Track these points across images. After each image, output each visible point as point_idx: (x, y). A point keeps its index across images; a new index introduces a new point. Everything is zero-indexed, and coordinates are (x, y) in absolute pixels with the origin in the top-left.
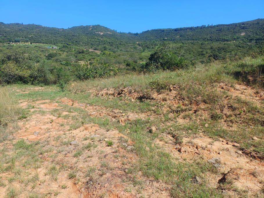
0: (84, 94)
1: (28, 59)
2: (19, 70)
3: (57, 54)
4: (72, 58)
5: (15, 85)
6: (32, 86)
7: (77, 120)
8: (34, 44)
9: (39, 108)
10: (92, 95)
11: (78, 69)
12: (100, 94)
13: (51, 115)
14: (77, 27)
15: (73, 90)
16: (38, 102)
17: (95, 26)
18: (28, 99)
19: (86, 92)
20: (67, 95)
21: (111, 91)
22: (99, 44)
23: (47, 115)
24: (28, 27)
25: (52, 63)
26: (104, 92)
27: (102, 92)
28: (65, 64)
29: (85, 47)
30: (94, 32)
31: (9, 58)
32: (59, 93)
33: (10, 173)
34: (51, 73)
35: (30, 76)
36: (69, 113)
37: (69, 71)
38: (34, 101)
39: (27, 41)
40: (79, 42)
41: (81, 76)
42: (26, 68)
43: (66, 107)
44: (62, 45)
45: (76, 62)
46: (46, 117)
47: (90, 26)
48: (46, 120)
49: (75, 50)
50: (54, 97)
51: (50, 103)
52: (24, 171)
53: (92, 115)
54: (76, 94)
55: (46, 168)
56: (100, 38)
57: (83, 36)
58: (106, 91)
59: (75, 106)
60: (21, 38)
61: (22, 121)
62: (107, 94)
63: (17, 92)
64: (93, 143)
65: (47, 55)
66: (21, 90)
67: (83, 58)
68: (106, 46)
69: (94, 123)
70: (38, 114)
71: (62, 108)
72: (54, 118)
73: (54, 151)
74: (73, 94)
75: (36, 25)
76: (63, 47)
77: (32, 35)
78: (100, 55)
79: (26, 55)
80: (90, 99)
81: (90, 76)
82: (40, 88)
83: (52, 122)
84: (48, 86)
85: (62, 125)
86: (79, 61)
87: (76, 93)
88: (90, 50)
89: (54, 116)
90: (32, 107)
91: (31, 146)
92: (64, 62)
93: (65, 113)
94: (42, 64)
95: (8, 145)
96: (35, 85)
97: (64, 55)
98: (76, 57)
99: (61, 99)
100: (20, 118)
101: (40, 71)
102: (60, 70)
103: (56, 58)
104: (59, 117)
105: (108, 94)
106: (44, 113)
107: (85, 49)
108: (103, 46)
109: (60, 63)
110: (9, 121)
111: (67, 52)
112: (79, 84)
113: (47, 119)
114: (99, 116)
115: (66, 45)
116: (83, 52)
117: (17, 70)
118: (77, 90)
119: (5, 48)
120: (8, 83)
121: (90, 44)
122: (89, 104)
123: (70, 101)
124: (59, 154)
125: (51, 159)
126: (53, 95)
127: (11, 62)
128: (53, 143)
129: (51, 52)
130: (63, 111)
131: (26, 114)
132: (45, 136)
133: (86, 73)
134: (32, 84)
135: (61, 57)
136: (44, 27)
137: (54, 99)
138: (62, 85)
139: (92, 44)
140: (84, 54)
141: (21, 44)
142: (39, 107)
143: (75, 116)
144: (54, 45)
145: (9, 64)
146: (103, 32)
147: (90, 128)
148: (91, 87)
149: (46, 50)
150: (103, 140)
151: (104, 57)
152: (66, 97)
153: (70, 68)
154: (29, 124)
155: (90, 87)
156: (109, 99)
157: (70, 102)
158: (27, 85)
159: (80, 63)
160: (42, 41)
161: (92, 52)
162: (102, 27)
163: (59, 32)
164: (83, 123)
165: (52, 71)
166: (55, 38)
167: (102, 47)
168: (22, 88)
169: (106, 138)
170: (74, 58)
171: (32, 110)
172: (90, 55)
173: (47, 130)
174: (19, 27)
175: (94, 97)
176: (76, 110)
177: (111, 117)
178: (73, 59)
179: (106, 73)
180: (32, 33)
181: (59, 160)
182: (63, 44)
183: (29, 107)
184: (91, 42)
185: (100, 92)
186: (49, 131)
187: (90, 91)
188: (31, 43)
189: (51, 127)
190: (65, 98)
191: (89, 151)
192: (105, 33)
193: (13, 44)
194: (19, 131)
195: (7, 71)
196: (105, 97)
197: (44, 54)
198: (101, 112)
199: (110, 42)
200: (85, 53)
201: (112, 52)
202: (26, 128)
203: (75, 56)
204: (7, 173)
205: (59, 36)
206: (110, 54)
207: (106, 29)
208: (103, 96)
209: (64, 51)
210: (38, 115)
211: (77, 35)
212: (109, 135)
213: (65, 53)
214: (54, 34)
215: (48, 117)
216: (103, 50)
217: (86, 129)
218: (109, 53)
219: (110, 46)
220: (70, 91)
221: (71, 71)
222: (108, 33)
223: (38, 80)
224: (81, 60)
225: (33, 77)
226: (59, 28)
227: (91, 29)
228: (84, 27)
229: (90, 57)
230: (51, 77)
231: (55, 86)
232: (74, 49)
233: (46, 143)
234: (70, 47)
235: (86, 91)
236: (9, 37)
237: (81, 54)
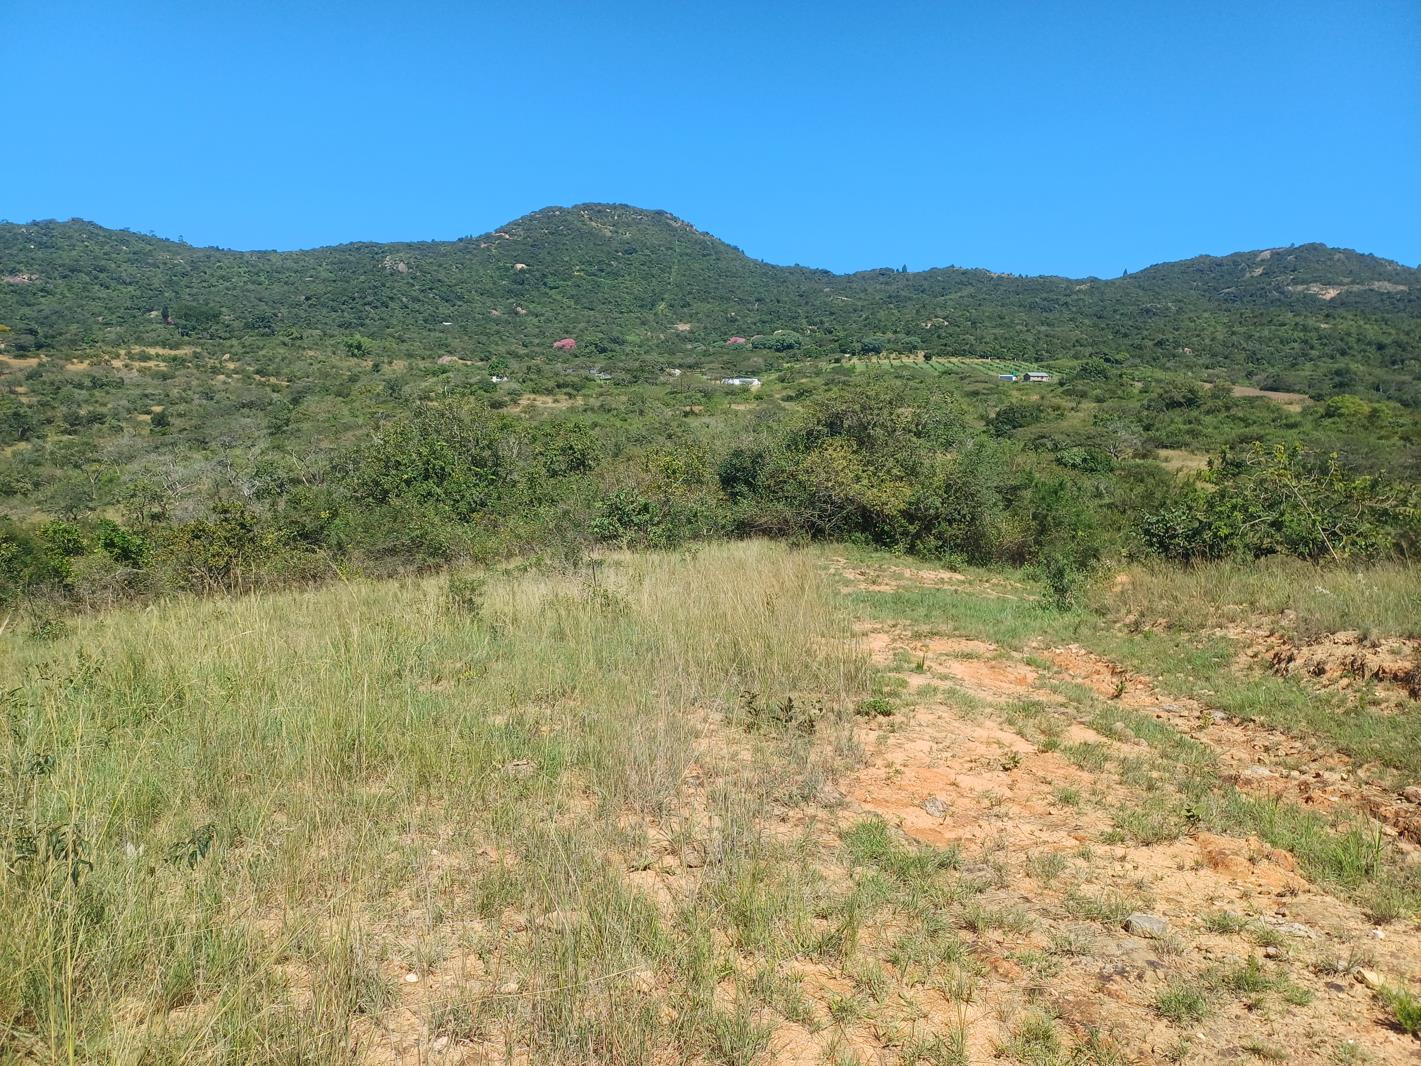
0: (1190, 641)
1: (910, 431)
2: (865, 482)
3: (1042, 411)
4: (1122, 434)
5: (841, 546)
6: (910, 559)
7: (1150, 788)
8: (942, 360)
9: (944, 677)
10: (1243, 659)
11: (1158, 495)
12: (1299, 662)
13: (1006, 726)
14: (1173, 265)
15: (1124, 611)
16: (937, 645)
17: (1291, 251)
18: (893, 622)
19: (1203, 632)
20: (1084, 631)
21: (1392, 652)
22: (1305, 355)
23: (988, 723)
24: (926, 285)
25: (1017, 458)
26: (1335, 650)
27: (1320, 653)
28: (1078, 460)
29: (1205, 374)
30: (1278, 288)
31: (834, 426)
32: (1039, 612)
33: (837, 972)
34: (1009, 503)
35: (905, 513)
36: (1104, 739)
37: (1097, 501)
38: (917, 636)
39: (912, 349)
40: (1177, 345)
41: (1173, 537)
42: (895, 471)
43: (1079, 697)
44: (1075, 363)
45: (1144, 456)
46: (980, 733)
47: (1255, 254)
48: (982, 749)
49: (1144, 391)
50: (1014, 633)
51: (995, 661)
52: (892, 985)
53: (1248, 782)
54: (1138, 638)
55: (1002, 1017)
56: (1311, 322)
57: (1206, 315)
58: (1351, 649)
59: (1132, 701)
60: (890, 335)
61: (873, 725)
62: (1355, 668)
63: (847, 583)
64: (1271, 965)
65: (993, 415)
66: (862, 574)
67: (1190, 432)
68: (1353, 366)
69: (1263, 835)
70: (944, 708)
71: (1061, 699)
72: (1022, 747)
73: (1033, 934)
74: (1120, 631)
75: (965, 273)
76: (1079, 376)
77: (936, 317)
78: (1299, 419)
79: (906, 413)
80: (1231, 681)
81: (1235, 541)
82: (946, 575)
83: (1011, 764)
84: (981, 571)
85: (1067, 800)
86: (1163, 453)
87: (1136, 628)
88: (1239, 391)
89: (1020, 733)
90: (914, 665)
91: (920, 863)
92: (1076, 454)
93: (1078, 735)
94: (966, 461)
95: (820, 826)
96: (924, 559)
97: (1079, 416)
98: (1147, 428)
99: (1048, 648)
100: (865, 709)
101: (956, 491)
102: (1056, 491)
103: (1032, 430)
104: (1049, 747)
105: (1367, 675)
106: (973, 708)
107: (1208, 386)
108: (1326, 365)
109: (1052, 456)
110: (821, 710)
111: (1099, 400)
112: (1156, 583)
113: (988, 744)
114: (1292, 797)
115: (1097, 361)
116: (1191, 402)
117: (858, 479)
118: (1142, 615)
119: (819, 381)
120: (817, 533)
121: (1241, 357)
122: (1225, 709)
123: (1100, 666)
124: (1066, 961)
125: (1024, 979)
126: (1010, 621)
127: (838, 441)
128: (1027, 886)
129: (1015, 397)
130: (1071, 720)
131: (890, 694)
132: (977, 832)
133: (1210, 525)
134: (911, 550)
135: (1065, 424)
136: (1000, 278)
137: (1016, 642)
138: (1060, 573)
139: (1253, 358)
140: (1195, 413)
141: (884, 362)
142: (941, 670)
143: (1138, 765)
144: (1035, 365)
145: (830, 451)
146: (1341, 284)
147: (1242, 860)
148: (1238, 608)
149: (991, 391)
150: (1347, 971)
151: (1327, 435)
152: (1076, 640)
153: (1102, 487)
154: (900, 746)
155: (1230, 608)
156: (1375, 703)
157: (1098, 673)
158: (887, 555)
159: (1166, 460)
160: (979, 348)
161: (1250, 400)
162: (1336, 257)
163: (1069, 300)
164: (1192, 819)
165: (1009, 497)
166: (1043, 328)
167: (1320, 372)
168: (868, 567)
169: (1370, 964)
170: (1133, 433)
171: (916, 681)
172: (1234, 418)
173: (986, 803)
174: (888, 288)
175: (1257, 673)
176: (1141, 727)
177: (1393, 832)
178: (1128, 437)
179: (1348, 532)
180: (939, 312)
181: (1070, 998)
182: (1085, 361)
183: (900, 662)
184: (1250, 346)
185: (1305, 649)
186: (996, 809)
187: (1233, 632)
188: (927, 358)
189: (1008, 794)
190: (1074, 647)
191: (1250, 1008)
192: (1356, 288)
193: (852, 361)
194: (863, 774)
195: (820, 483)
196: (1340, 688)
197: (981, 410)
198: (1311, 780)
199: (1387, 340)
200: (1205, 408)
201: (1393, 404)
202: (889, 765)
203: (1140, 421)
204: (821, 967)
205: (1067, 315)
206: (1374, 415)
207: (1370, 266)
208: (1324, 679)
209: (1083, 395)
210: (943, 711)
211: (1168, 309)
212: (1393, 955)
213: (1089, 406)
214: (1044, 310)
215: (990, 735)
216: (1327, 387)
217: (1216, 861)
218: (1366, 409)
219: (1383, 364)
220: (1104, 614)
221: (1107, 500)
222: (1376, 285)
223: (939, 537)
224: (1171, 447)
225: (919, 519)
226: (1073, 277)
227: (1259, 271)
228: (1218, 263)
229: (1232, 431)
230: (1004, 526)
231: (1019, 573)
232: (1139, 385)
233: (989, 874)
234: (1121, 376)
235: (1202, 626)
236: (841, 334)
237: (1178, 411)
